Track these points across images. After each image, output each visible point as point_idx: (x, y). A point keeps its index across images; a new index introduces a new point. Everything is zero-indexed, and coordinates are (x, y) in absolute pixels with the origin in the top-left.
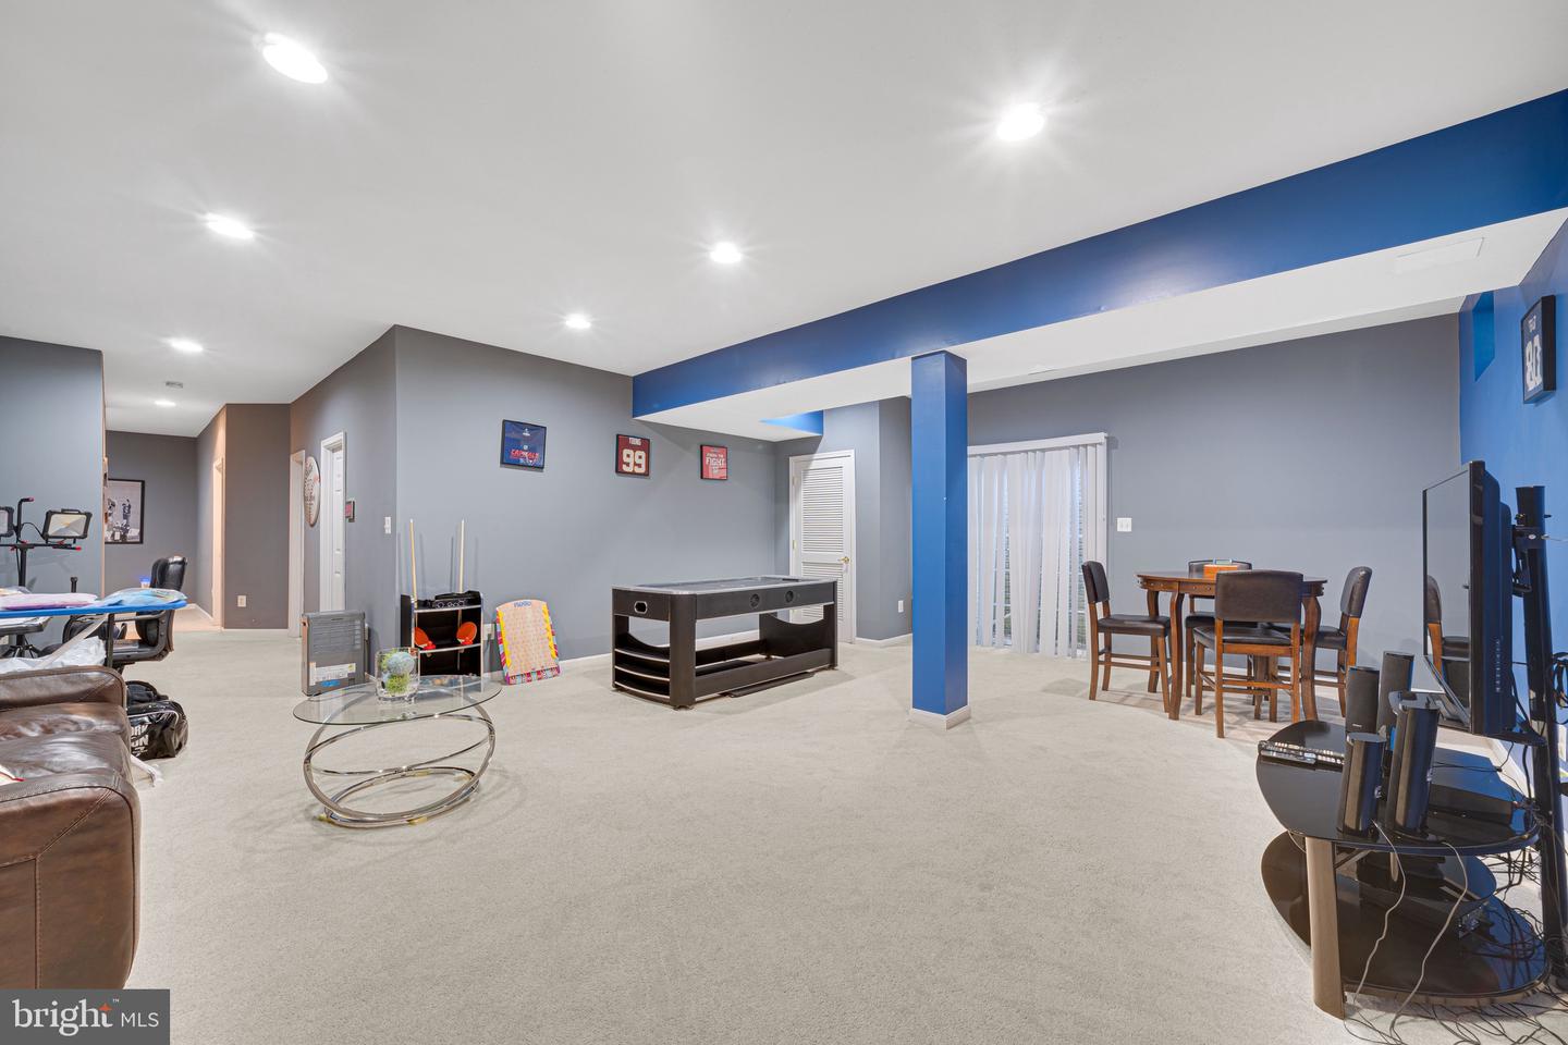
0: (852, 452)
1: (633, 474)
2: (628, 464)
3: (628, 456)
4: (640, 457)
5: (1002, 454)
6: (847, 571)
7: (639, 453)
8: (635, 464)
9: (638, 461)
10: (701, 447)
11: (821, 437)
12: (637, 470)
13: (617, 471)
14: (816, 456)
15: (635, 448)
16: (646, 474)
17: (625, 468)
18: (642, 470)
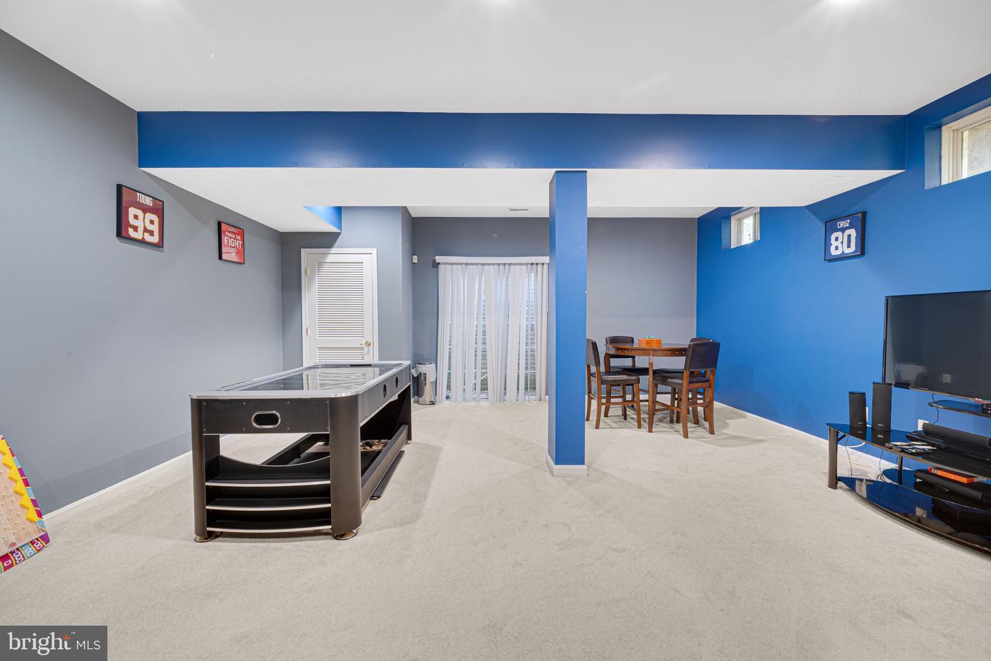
0: (374, 251)
1: (142, 242)
2: (136, 229)
3: (136, 217)
4: (152, 222)
5: (481, 264)
6: (368, 353)
7: (149, 216)
8: (146, 230)
9: (149, 227)
10: (219, 224)
11: (338, 234)
12: (148, 238)
13: (119, 234)
14: (333, 250)
15: (145, 209)
16: (159, 245)
17: (131, 232)
18: (155, 239)
